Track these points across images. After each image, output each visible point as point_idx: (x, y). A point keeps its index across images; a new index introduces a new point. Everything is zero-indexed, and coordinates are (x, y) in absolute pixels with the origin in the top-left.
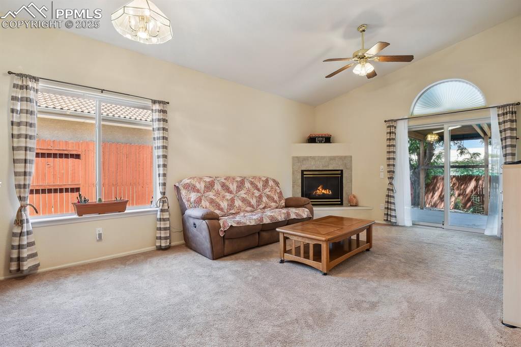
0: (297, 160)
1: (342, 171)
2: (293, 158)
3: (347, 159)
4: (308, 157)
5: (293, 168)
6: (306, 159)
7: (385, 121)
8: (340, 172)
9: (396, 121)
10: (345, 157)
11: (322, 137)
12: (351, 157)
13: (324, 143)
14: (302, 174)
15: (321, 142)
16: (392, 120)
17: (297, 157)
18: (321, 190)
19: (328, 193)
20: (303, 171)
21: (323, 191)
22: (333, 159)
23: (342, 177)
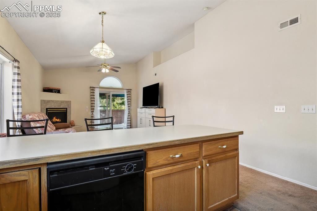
0: (43, 102)
1: (67, 108)
2: (41, 100)
3: (69, 103)
4: (50, 100)
5: (41, 107)
6: (49, 101)
7: (90, 87)
8: (66, 109)
9: (95, 88)
10: (68, 101)
11: (56, 90)
12: (71, 101)
13: (57, 93)
14: (47, 111)
15: (55, 92)
16: (93, 87)
17: (44, 100)
18: (55, 119)
19: (59, 121)
20: (47, 109)
21: (56, 120)
22: (62, 102)
23: (66, 112)
